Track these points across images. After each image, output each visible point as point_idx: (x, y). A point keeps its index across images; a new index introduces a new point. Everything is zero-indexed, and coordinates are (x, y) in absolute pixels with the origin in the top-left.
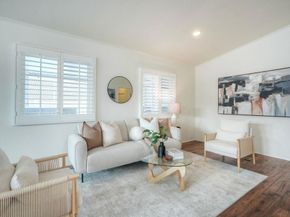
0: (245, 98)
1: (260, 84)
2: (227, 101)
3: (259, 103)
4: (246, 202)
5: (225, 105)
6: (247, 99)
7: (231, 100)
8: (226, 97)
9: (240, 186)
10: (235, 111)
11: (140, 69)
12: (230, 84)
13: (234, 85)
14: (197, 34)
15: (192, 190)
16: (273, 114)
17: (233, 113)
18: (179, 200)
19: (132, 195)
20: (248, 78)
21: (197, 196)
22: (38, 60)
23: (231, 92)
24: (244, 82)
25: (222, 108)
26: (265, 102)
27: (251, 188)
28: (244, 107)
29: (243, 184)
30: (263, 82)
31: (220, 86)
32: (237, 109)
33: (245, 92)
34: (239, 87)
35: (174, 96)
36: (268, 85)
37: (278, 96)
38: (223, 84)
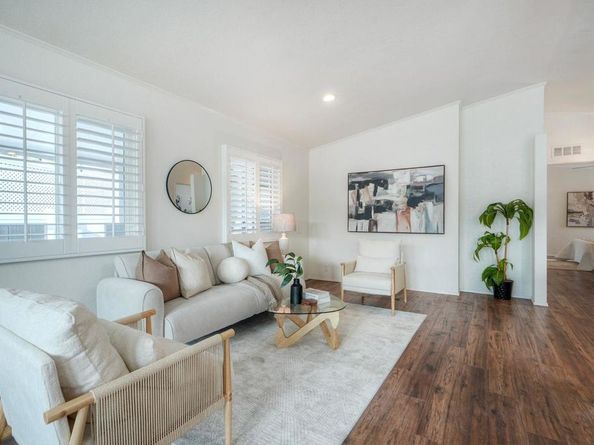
0: (387, 206)
1: (408, 187)
2: (362, 211)
3: (406, 214)
4: (417, 347)
5: (358, 217)
6: (391, 209)
7: (368, 209)
8: (361, 205)
9: (402, 331)
10: (373, 227)
11: (224, 147)
12: (366, 183)
13: (372, 186)
14: (329, 98)
15: (346, 346)
16: (423, 231)
17: (370, 231)
18: (339, 361)
19: (263, 369)
20: (391, 176)
21: (357, 351)
22: (19, 110)
23: (367, 196)
24: (386, 182)
25: (354, 223)
26: (413, 212)
27: (415, 331)
28: (385, 220)
29: (404, 328)
30: (412, 184)
31: (351, 187)
32: (376, 223)
33: (387, 198)
34: (380, 189)
35: (279, 201)
36: (418, 188)
37: (429, 205)
38: (356, 183)
